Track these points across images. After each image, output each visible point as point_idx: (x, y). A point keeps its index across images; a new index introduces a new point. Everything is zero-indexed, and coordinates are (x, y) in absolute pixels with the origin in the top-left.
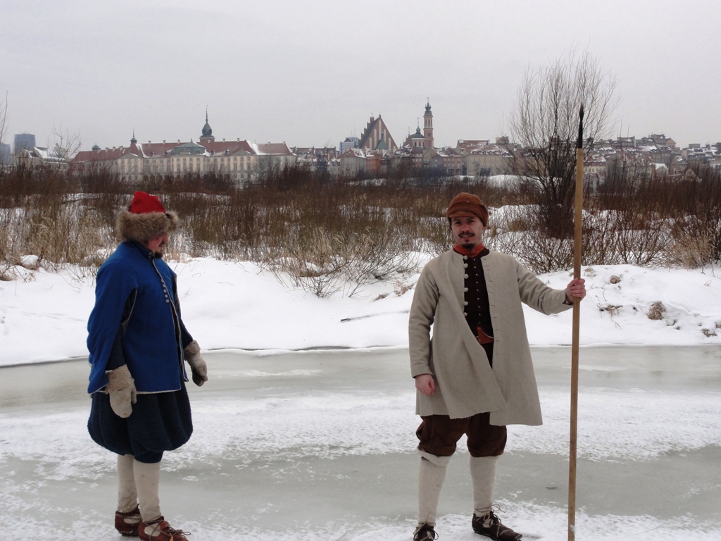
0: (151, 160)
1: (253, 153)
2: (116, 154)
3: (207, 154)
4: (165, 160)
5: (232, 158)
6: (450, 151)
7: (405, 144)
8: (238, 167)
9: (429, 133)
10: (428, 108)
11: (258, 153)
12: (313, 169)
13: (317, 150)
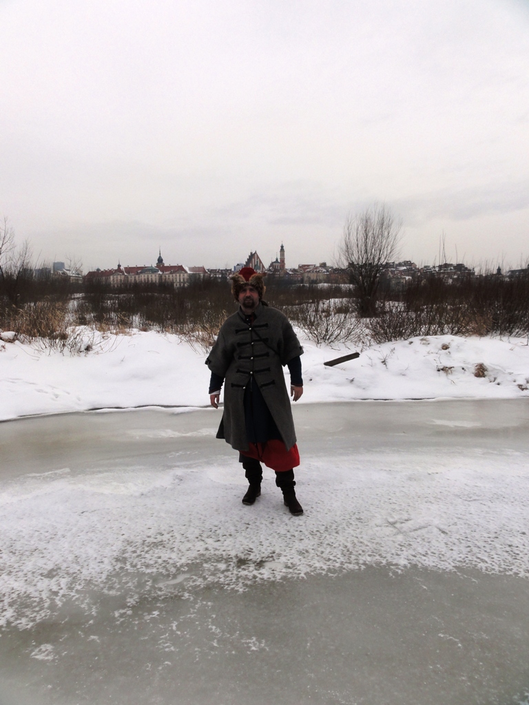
0: (129, 277)
1: (186, 272)
2: (110, 273)
3: (160, 272)
4: (137, 276)
5: (174, 275)
6: (294, 270)
7: (270, 267)
8: (178, 280)
9: (283, 261)
10: (282, 247)
11: (189, 272)
12: (219, 280)
13: (222, 270)
